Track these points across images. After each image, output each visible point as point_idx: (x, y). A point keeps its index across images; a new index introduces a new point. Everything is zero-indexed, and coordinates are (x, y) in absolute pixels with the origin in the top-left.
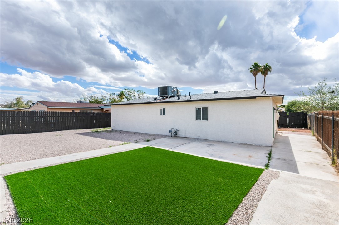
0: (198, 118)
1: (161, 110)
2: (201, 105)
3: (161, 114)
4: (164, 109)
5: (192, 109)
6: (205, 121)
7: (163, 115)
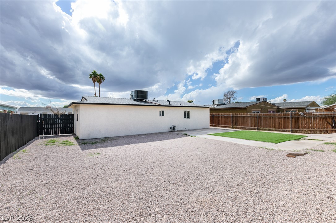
0: (185, 117)
1: (160, 112)
2: (187, 109)
3: (160, 115)
4: (163, 112)
5: (181, 111)
6: (188, 119)
7: (163, 116)
